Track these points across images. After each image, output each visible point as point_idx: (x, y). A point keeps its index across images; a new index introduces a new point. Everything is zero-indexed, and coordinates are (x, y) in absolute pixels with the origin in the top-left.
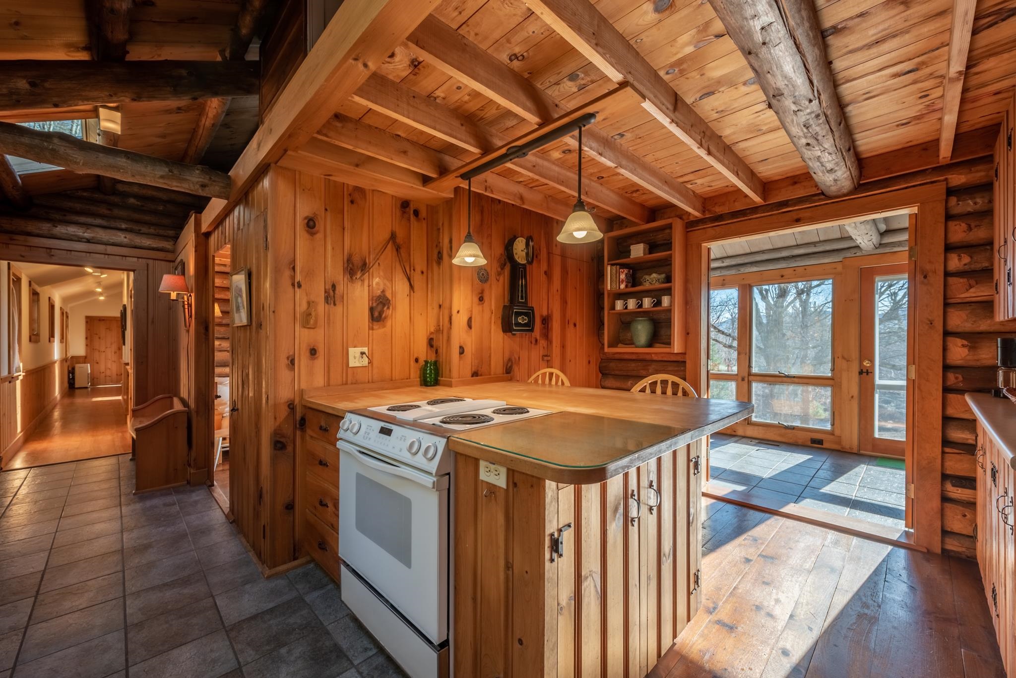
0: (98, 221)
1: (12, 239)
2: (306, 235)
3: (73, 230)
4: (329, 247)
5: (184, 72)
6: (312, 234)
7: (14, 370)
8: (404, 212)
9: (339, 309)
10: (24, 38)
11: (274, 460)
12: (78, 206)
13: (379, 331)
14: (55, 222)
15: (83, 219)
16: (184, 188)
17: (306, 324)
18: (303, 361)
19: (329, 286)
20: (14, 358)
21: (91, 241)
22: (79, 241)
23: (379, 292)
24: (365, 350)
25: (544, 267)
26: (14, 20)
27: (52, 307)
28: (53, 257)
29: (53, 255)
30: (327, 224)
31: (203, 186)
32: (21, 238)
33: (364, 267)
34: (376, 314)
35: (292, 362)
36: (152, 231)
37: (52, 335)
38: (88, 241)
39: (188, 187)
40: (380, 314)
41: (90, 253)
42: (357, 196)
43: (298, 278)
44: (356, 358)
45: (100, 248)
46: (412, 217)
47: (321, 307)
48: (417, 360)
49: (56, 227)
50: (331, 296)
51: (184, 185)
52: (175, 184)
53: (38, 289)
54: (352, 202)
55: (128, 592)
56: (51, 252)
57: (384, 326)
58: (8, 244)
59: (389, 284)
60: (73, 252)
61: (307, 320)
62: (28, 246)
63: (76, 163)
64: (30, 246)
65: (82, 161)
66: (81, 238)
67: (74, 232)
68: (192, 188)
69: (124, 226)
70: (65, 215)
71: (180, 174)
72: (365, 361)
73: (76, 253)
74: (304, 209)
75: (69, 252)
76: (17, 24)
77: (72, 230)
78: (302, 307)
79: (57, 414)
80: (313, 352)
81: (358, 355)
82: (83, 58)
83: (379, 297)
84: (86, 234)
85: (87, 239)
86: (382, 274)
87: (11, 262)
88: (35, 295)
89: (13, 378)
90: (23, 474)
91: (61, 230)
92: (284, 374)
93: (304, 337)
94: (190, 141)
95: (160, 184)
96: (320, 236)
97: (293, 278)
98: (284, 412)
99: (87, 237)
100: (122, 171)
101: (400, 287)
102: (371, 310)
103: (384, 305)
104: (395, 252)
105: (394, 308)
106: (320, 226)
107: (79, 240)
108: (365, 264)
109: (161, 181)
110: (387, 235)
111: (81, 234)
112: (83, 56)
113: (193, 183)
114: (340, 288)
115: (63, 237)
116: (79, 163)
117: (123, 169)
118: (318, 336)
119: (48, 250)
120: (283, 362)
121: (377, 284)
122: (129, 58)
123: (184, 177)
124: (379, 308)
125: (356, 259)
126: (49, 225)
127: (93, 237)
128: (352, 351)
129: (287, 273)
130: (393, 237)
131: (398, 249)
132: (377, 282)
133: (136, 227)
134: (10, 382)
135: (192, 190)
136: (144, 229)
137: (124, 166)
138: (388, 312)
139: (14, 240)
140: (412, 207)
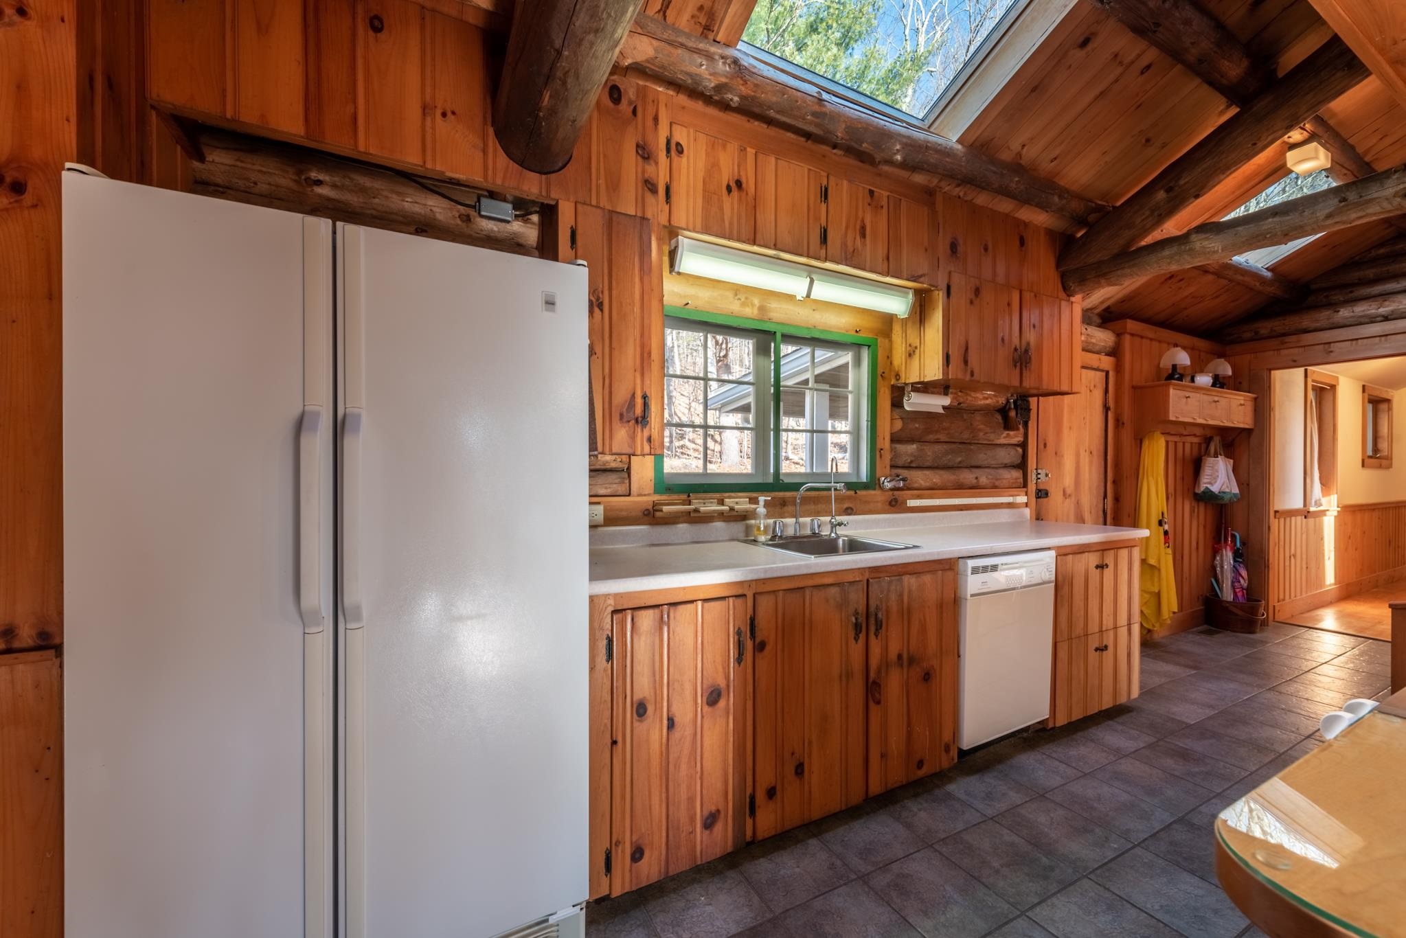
1: (1283, 343)
3: (1363, 309)
7: (1313, 503)
10: (1164, 146)
12: (1370, 273)
14: (1334, 306)
16: (1375, 214)
20: (1312, 487)
21: (1390, 317)
22: (1372, 322)
26: (1144, 141)
28: (1332, 354)
29: (1331, 352)
32: (1293, 338)
39: (1380, 210)
41: (1387, 335)
49: (1338, 311)
51: (1370, 211)
52: (1354, 216)
56: (1330, 347)
58: (1280, 349)
60: (1360, 341)
62: (1301, 347)
63: (1214, 252)
64: (1305, 346)
65: (1220, 248)
66: (1375, 318)
67: (1364, 311)
68: (1388, 207)
70: (1352, 292)
71: (1361, 197)
73: (1365, 341)
75: (1354, 342)
76: (1148, 140)
77: (1361, 309)
82: (1234, 113)
84: (1381, 310)
85: (1383, 316)
87: (1309, 368)
89: (1308, 512)
91: (1345, 313)
99: (1383, 313)
100: (1268, 236)
107: (1372, 320)
109: (1330, 222)
111: (1373, 311)
112: (1234, 111)
113: (1387, 199)
115: (1348, 323)
116: (1218, 251)
117: (1269, 233)
119: (1326, 346)
123: (1369, 197)
126: (1328, 313)
127: (1393, 311)
134: (1305, 517)
135: (1390, 211)
137: (1270, 228)
139: (1286, 343)
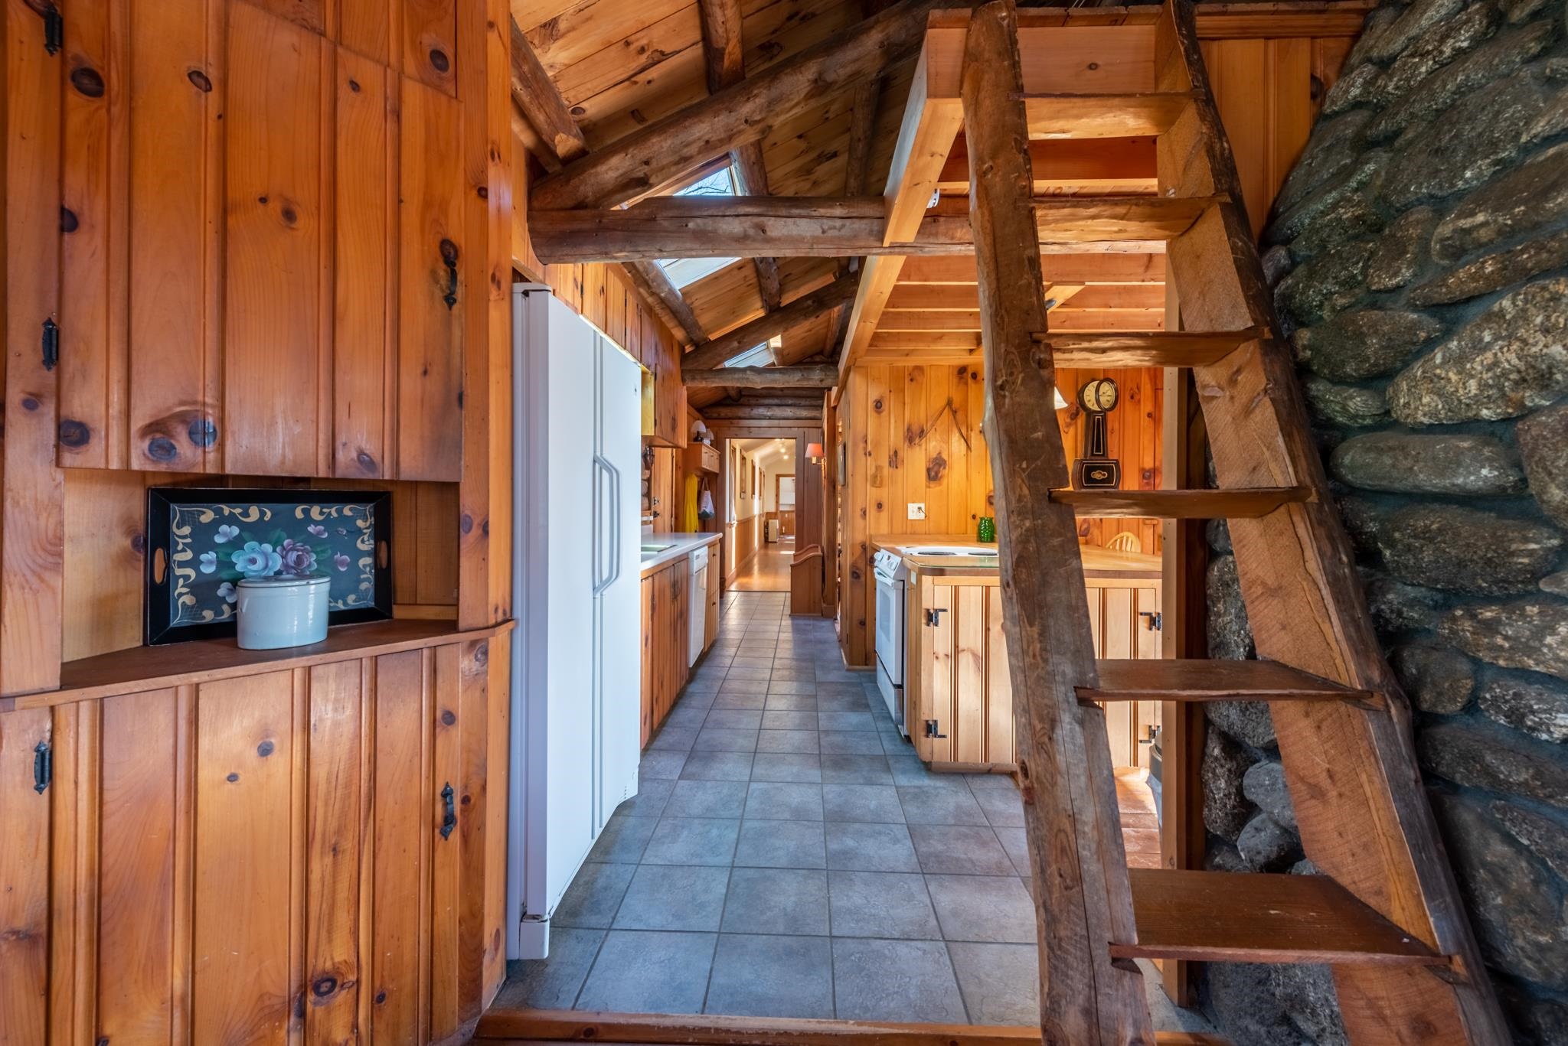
0: (776, 401)
2: (875, 414)
4: (892, 421)
5: (810, 302)
6: (879, 413)
7: (732, 519)
8: (961, 378)
9: (900, 471)
11: (852, 584)
13: (935, 489)
14: (751, 406)
15: (767, 401)
16: (810, 384)
17: (874, 484)
18: (872, 512)
19: (892, 453)
20: (732, 509)
22: (765, 419)
23: (934, 455)
24: (922, 505)
25: (1147, 406)
27: (754, 468)
28: (751, 433)
30: (891, 405)
31: (822, 381)
32: (735, 421)
33: (922, 433)
34: (933, 474)
35: (865, 513)
36: (807, 403)
37: (753, 493)
38: (770, 418)
40: (937, 473)
42: (916, 374)
43: (869, 448)
44: (914, 512)
45: (776, 422)
46: (970, 380)
47: (886, 470)
48: (974, 517)
49: (753, 410)
50: (895, 460)
51: (812, 382)
52: (805, 383)
53: (745, 455)
54: (912, 380)
55: (777, 655)
56: (751, 430)
57: (940, 485)
58: (730, 427)
59: (945, 446)
60: (761, 428)
61: (876, 481)
62: (739, 427)
64: (741, 427)
66: (766, 417)
68: (819, 383)
69: (790, 402)
70: (758, 400)
71: (808, 376)
72: (922, 516)
73: (766, 429)
74: (874, 395)
75: (759, 428)
77: (762, 411)
78: (871, 471)
79: (756, 560)
80: (880, 506)
81: (916, 509)
82: (761, 316)
83: (936, 458)
84: (768, 413)
86: (938, 437)
88: (743, 458)
89: (731, 525)
90: (735, 594)
91: (755, 412)
92: (859, 521)
93: (873, 494)
94: (828, 326)
95: (798, 385)
96: (885, 414)
97: (865, 448)
98: (859, 550)
99: (769, 415)
100: (777, 382)
101: (957, 445)
102: (928, 470)
103: (940, 466)
104: (951, 417)
105: (951, 468)
106: (885, 406)
108: (922, 431)
109: (798, 383)
110: (944, 402)
111: (766, 413)
112: (761, 314)
113: (816, 380)
114: (900, 454)
115: (756, 418)
118: (884, 494)
119: (749, 429)
120: (859, 513)
121: (934, 447)
122: (782, 305)
123: (811, 378)
124: (936, 469)
125: (915, 428)
126: (749, 410)
127: (772, 415)
128: (910, 506)
129: (862, 445)
130: (949, 403)
131: (955, 412)
132: (933, 445)
133: (797, 402)
134: (730, 527)
135: (815, 385)
136: (803, 402)
137: (779, 379)
138: (944, 472)
140: (970, 371)
